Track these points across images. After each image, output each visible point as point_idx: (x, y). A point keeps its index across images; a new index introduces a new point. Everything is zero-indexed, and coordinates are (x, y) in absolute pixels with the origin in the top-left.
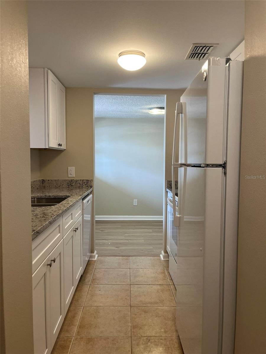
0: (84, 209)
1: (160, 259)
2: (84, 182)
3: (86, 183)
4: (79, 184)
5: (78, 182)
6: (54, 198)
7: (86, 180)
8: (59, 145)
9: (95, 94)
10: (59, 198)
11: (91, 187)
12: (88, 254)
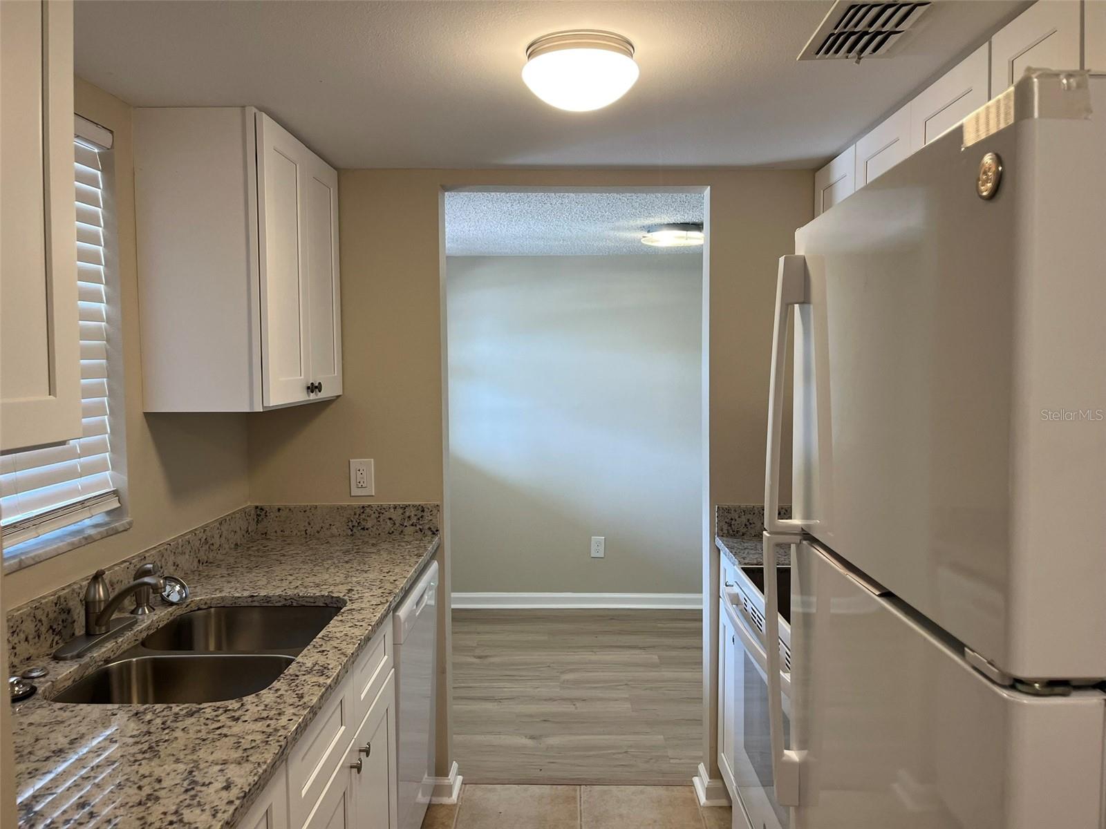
0: (402, 643)
1: (694, 800)
2: (407, 514)
3: (414, 520)
4: (388, 521)
5: (387, 515)
6: (284, 606)
7: (417, 507)
8: (308, 388)
9: (446, 188)
10: (304, 606)
11: (435, 532)
12: (427, 779)
